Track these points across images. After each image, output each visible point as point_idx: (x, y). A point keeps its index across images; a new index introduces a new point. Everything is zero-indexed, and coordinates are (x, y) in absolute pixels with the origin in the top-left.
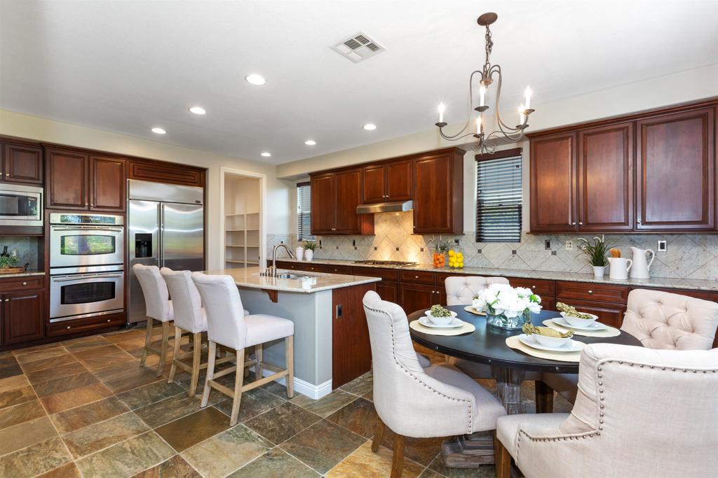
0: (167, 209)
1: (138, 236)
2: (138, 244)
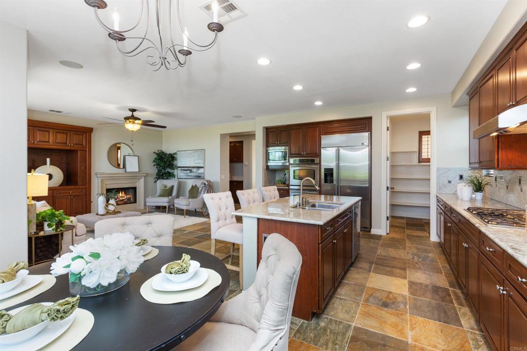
0: (342, 151)
1: (326, 170)
2: (326, 175)
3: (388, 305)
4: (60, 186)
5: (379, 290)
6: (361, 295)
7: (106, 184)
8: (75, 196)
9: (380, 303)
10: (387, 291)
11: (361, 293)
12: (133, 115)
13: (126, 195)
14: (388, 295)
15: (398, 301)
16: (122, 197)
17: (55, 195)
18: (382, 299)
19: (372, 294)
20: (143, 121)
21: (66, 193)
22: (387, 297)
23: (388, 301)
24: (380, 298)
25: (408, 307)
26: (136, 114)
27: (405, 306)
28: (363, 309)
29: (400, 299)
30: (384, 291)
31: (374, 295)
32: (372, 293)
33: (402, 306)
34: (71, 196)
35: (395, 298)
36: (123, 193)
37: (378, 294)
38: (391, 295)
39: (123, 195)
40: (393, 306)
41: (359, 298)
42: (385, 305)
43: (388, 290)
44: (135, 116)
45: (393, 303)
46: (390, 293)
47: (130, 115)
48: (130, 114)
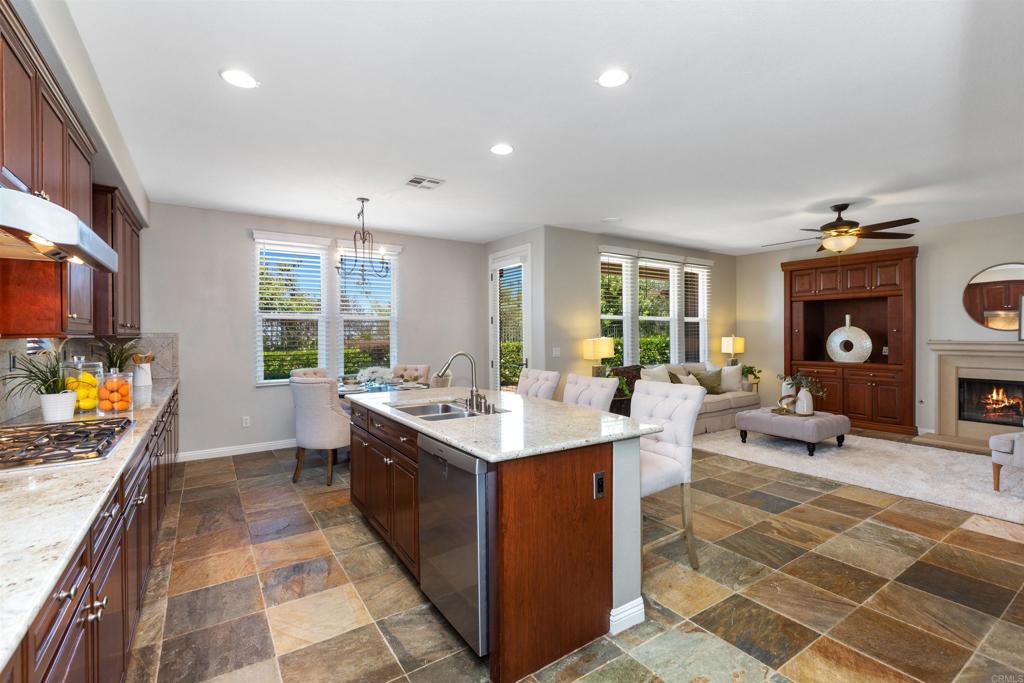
3: (294, 571)
4: (866, 362)
5: (326, 588)
6: (345, 562)
7: (957, 368)
8: (879, 384)
9: (307, 568)
10: (309, 593)
11: (348, 565)
12: (840, 219)
13: (1008, 397)
14: (302, 588)
15: (281, 587)
16: (997, 401)
17: (846, 376)
18: (308, 574)
19: (329, 574)
20: (865, 228)
21: (863, 375)
22: (302, 583)
23: (297, 578)
24: (311, 573)
25: (261, 585)
26: (846, 215)
27: (265, 584)
28: (324, 548)
29: (278, 591)
30: (315, 591)
31: (326, 574)
32: (331, 576)
33: (272, 581)
34: (872, 382)
35: (287, 588)
36: (1001, 391)
37: (320, 579)
38: (297, 590)
39: (1001, 397)
40: (285, 573)
41: (342, 557)
42: (298, 568)
43: (307, 597)
44: (844, 219)
45: (287, 577)
46: (301, 595)
47: (834, 220)
48: (833, 217)
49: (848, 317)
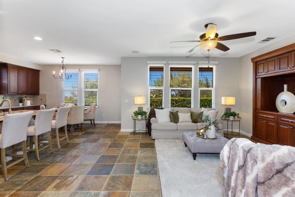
21: (286, 121)
34: (290, 126)
49: (285, 86)
